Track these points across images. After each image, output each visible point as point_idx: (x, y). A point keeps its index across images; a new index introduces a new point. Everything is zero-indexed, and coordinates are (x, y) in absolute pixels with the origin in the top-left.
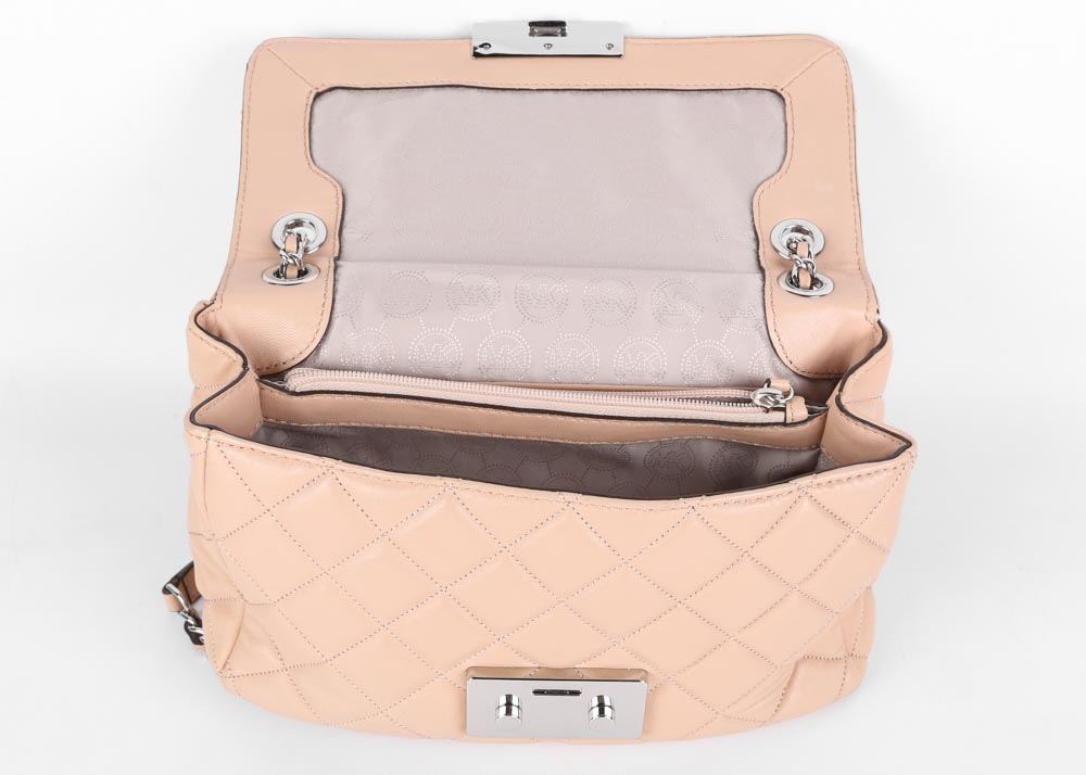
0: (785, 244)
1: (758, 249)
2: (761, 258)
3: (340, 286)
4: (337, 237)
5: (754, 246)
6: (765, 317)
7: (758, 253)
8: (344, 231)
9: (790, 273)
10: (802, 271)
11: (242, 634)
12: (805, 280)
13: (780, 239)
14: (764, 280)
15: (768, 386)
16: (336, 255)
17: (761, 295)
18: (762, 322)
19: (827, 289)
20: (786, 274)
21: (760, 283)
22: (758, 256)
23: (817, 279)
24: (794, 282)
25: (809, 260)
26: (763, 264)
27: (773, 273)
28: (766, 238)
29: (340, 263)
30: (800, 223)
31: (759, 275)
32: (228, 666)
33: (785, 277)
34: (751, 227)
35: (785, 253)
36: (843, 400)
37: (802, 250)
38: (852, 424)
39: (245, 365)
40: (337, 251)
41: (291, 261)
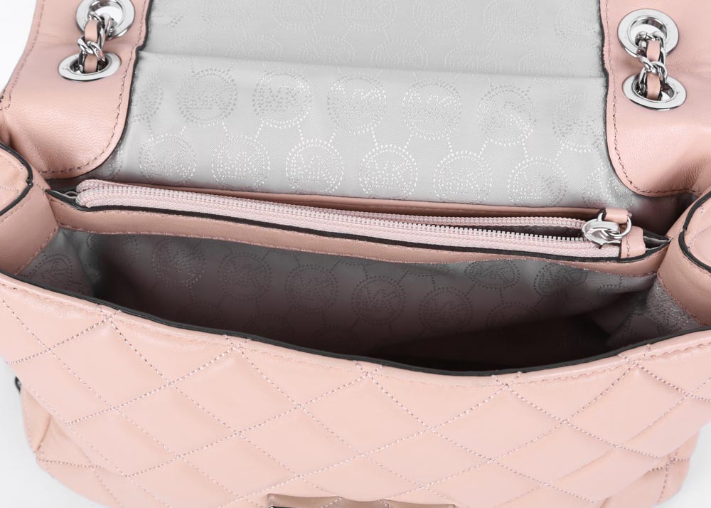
0: (634, 40)
1: (603, 46)
2: (606, 57)
3: (138, 85)
4: (144, 21)
5: (598, 41)
6: (605, 132)
7: (602, 51)
8: (153, 14)
9: (637, 77)
10: (651, 75)
11: (52, 427)
12: (653, 87)
13: (628, 34)
14: (607, 87)
15: (603, 219)
16: (141, 43)
17: (601, 105)
18: (602, 138)
19: (679, 99)
20: (632, 78)
21: (602, 91)
22: (602, 55)
23: (667, 85)
24: (641, 89)
25: (660, 64)
26: (607, 66)
27: (617, 76)
28: (613, 32)
29: (143, 54)
30: (652, 14)
31: (602, 81)
32: (41, 449)
33: (631, 81)
34: (595, 18)
35: (633, 50)
36: (688, 240)
37: (653, 51)
38: (697, 270)
39: (30, 178)
40: (143, 39)
41: (90, 52)
